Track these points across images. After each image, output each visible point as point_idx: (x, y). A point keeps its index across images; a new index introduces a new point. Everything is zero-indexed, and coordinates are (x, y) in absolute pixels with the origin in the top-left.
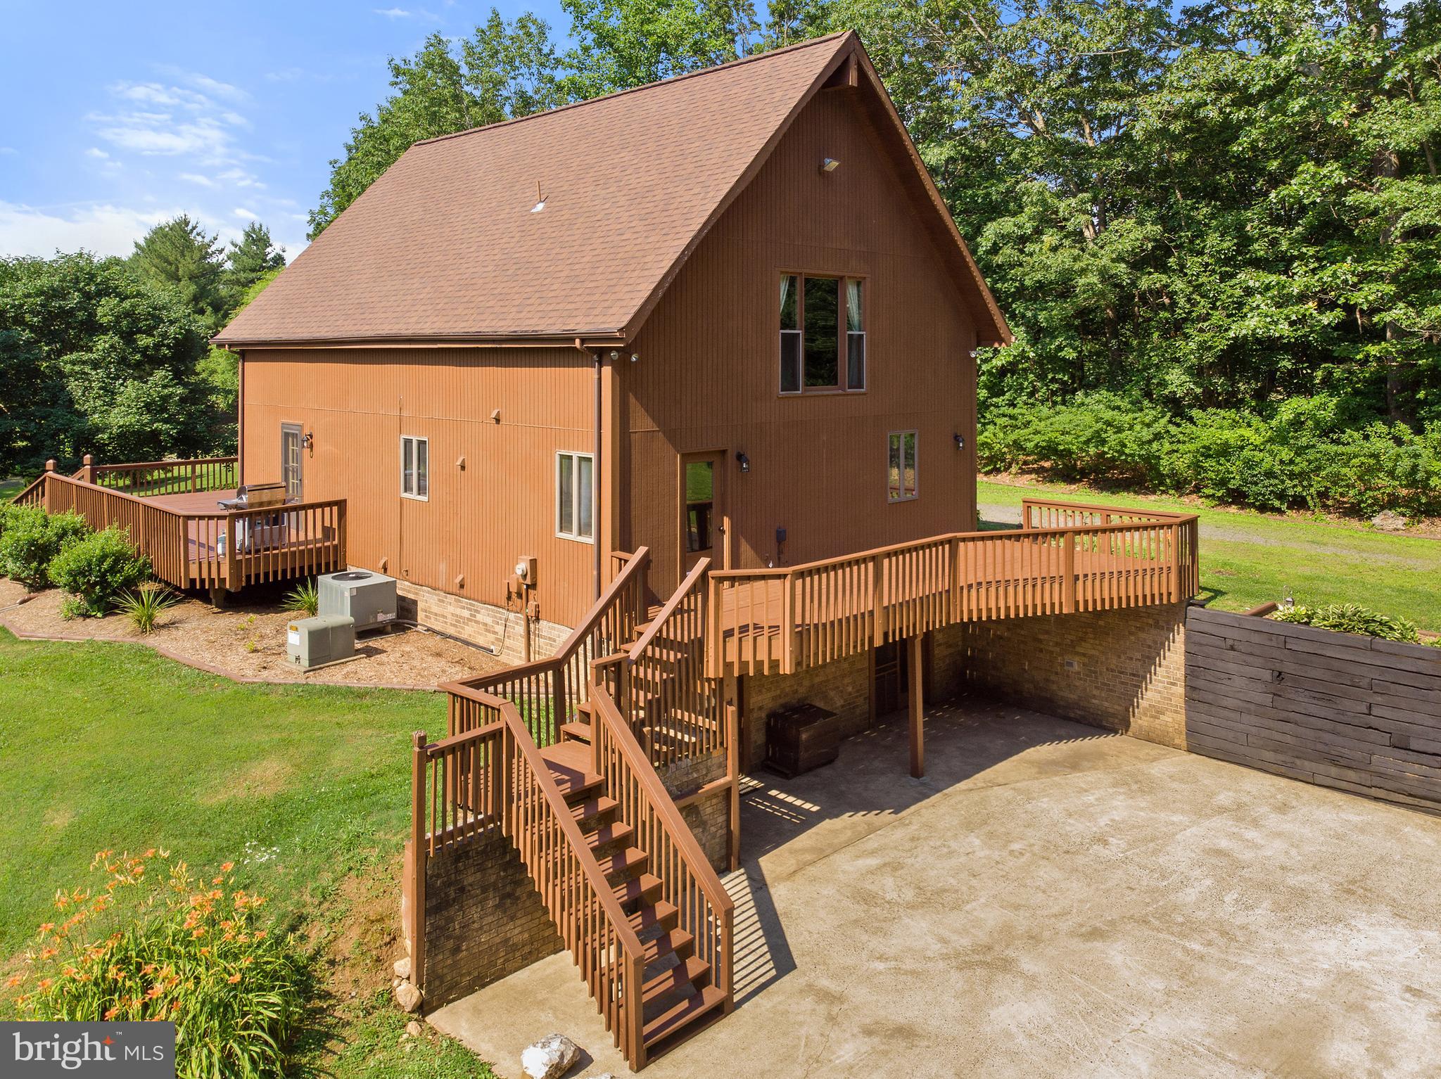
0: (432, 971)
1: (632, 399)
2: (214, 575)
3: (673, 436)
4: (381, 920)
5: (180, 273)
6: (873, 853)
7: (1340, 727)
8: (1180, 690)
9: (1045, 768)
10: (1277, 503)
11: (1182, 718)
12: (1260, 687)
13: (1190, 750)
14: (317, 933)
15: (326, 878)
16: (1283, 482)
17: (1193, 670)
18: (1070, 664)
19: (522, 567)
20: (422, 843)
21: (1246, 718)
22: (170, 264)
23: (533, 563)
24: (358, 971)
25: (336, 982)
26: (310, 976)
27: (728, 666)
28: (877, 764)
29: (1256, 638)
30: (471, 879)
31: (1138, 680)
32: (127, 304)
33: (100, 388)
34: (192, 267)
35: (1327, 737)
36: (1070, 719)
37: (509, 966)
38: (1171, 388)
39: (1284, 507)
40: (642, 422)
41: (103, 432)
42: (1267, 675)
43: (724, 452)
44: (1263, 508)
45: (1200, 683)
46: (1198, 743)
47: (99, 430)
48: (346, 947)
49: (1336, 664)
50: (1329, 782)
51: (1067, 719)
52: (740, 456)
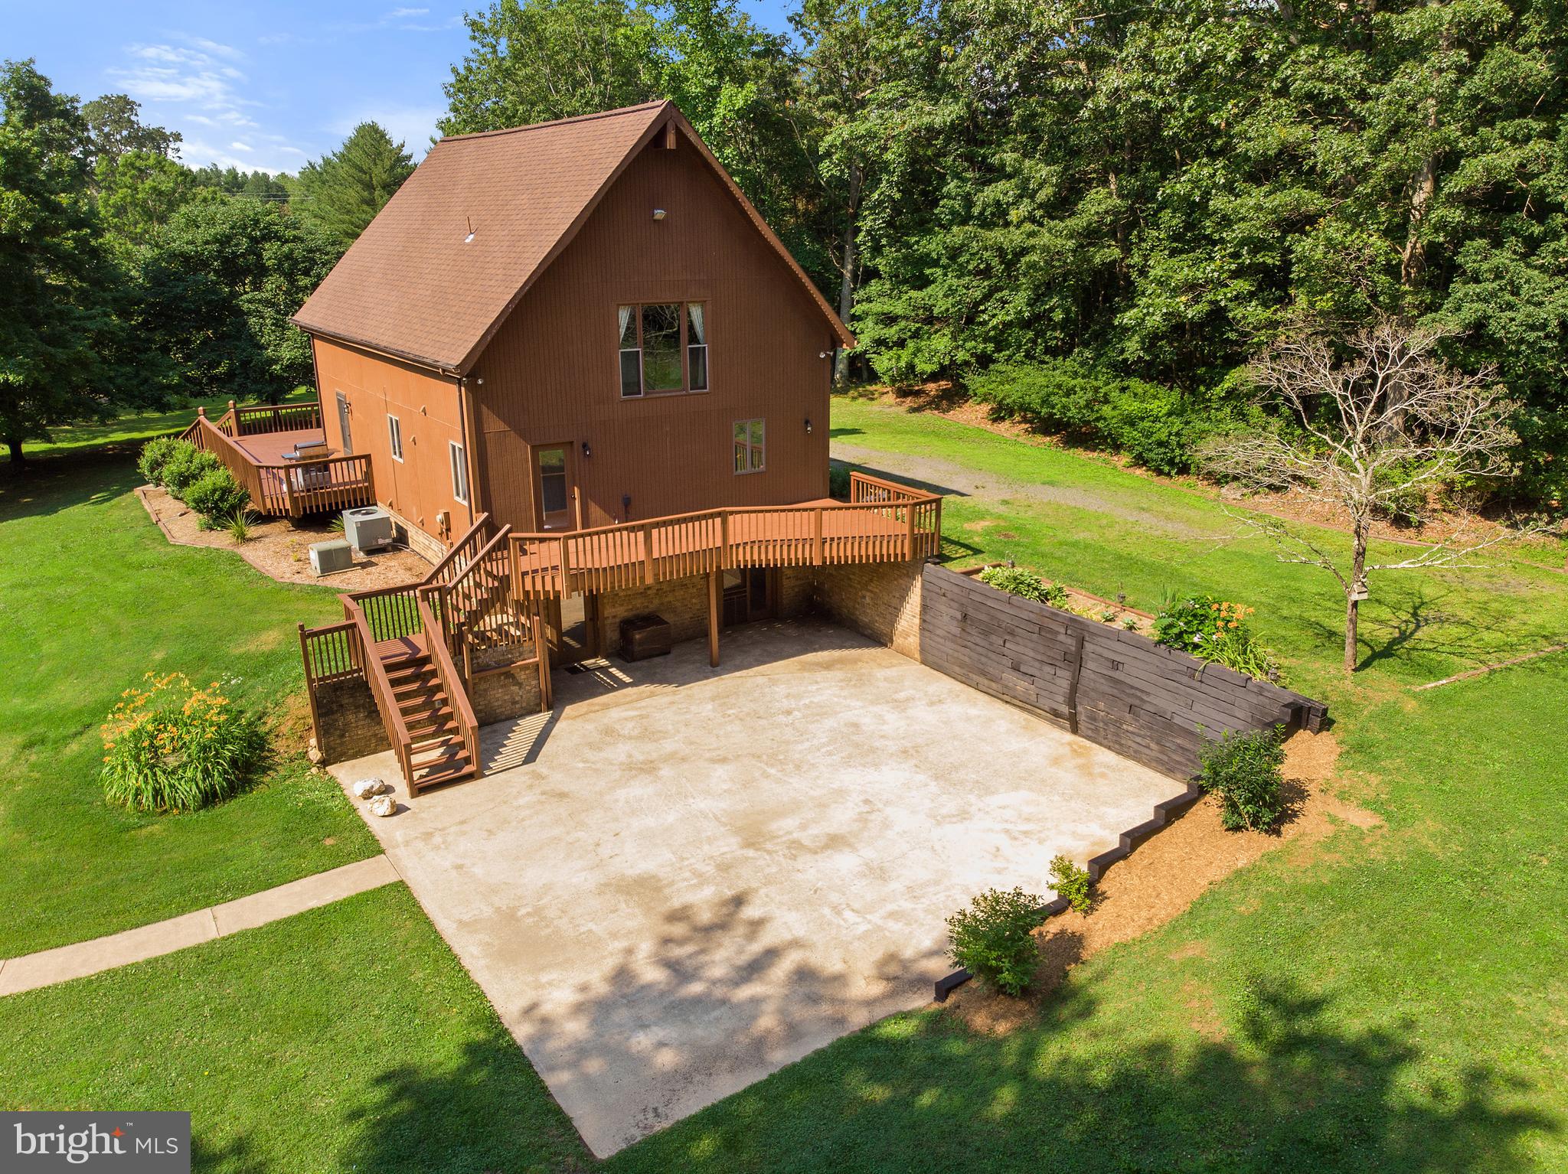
0: (327, 744)
1: (484, 409)
2: (281, 507)
3: (523, 434)
4: (304, 718)
7: (990, 654)
8: (917, 621)
9: (805, 667)
10: (1166, 468)
11: (917, 640)
12: (955, 623)
13: (924, 662)
14: (271, 722)
15: (279, 695)
16: (1173, 451)
17: (925, 608)
18: (864, 597)
19: (440, 517)
20: (310, 681)
21: (948, 643)
22: (366, 173)
23: (447, 515)
24: (290, 742)
25: (278, 745)
26: (265, 741)
27: (527, 593)
29: (956, 590)
30: (346, 701)
31: (896, 611)
33: (273, 324)
34: (384, 176)
35: (984, 659)
36: (865, 636)
40: (494, 425)
41: (276, 364)
42: (959, 616)
43: (572, 443)
44: (1158, 472)
45: (928, 618)
46: (929, 659)
47: (273, 361)
48: (285, 729)
49: (992, 611)
50: (985, 689)
51: (863, 635)
52: (585, 446)
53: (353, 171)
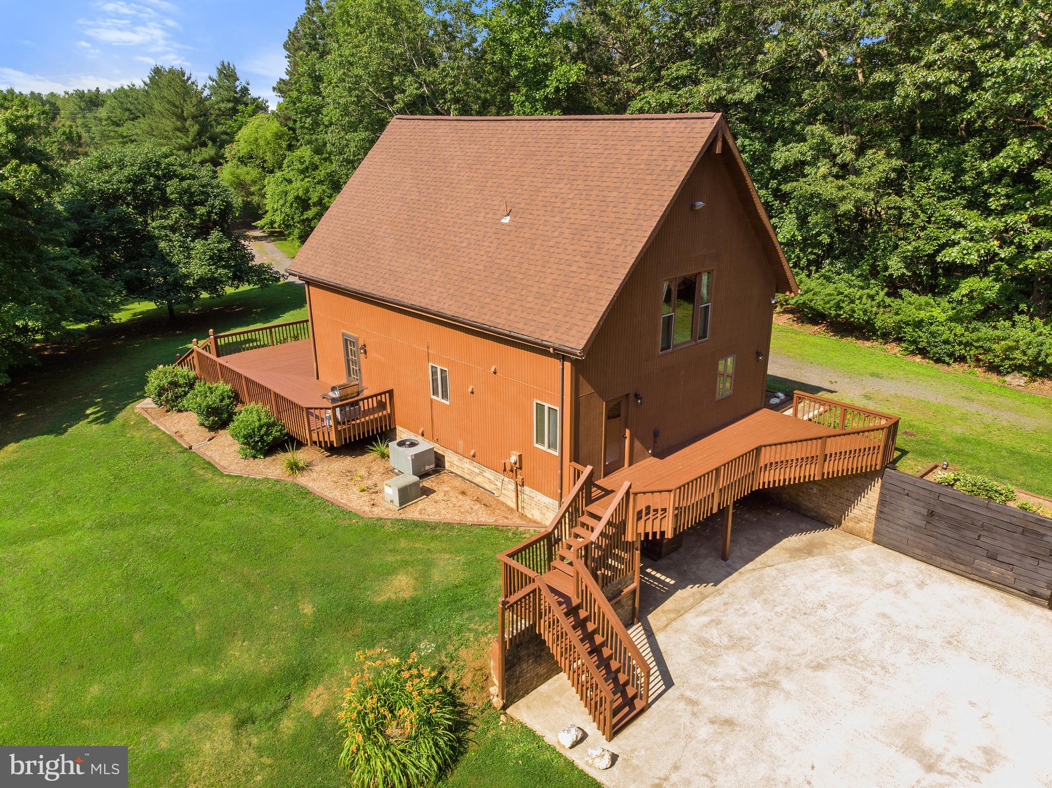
0: (508, 692)
1: (581, 378)
2: (327, 439)
3: (602, 394)
4: (481, 669)
5: (185, 114)
6: (705, 613)
7: (960, 544)
8: (874, 511)
9: (796, 553)
10: (947, 359)
11: (872, 526)
12: (920, 517)
13: (874, 542)
14: (452, 676)
15: (451, 648)
16: (954, 347)
17: (882, 502)
18: (812, 489)
19: (513, 459)
20: (503, 642)
21: (909, 531)
22: (177, 107)
23: (520, 456)
24: (474, 693)
25: (466, 698)
26: (453, 696)
28: (703, 551)
29: (922, 492)
30: (523, 653)
31: (850, 503)
32: (185, 184)
33: (180, 246)
35: (953, 548)
36: (808, 517)
37: (538, 683)
38: (890, 271)
39: (951, 362)
40: (587, 389)
42: (925, 512)
43: (627, 395)
44: (938, 361)
45: (886, 510)
46: (879, 538)
48: (467, 682)
49: (965, 512)
50: (949, 568)
51: (805, 516)
52: (637, 396)
53: (167, 106)
